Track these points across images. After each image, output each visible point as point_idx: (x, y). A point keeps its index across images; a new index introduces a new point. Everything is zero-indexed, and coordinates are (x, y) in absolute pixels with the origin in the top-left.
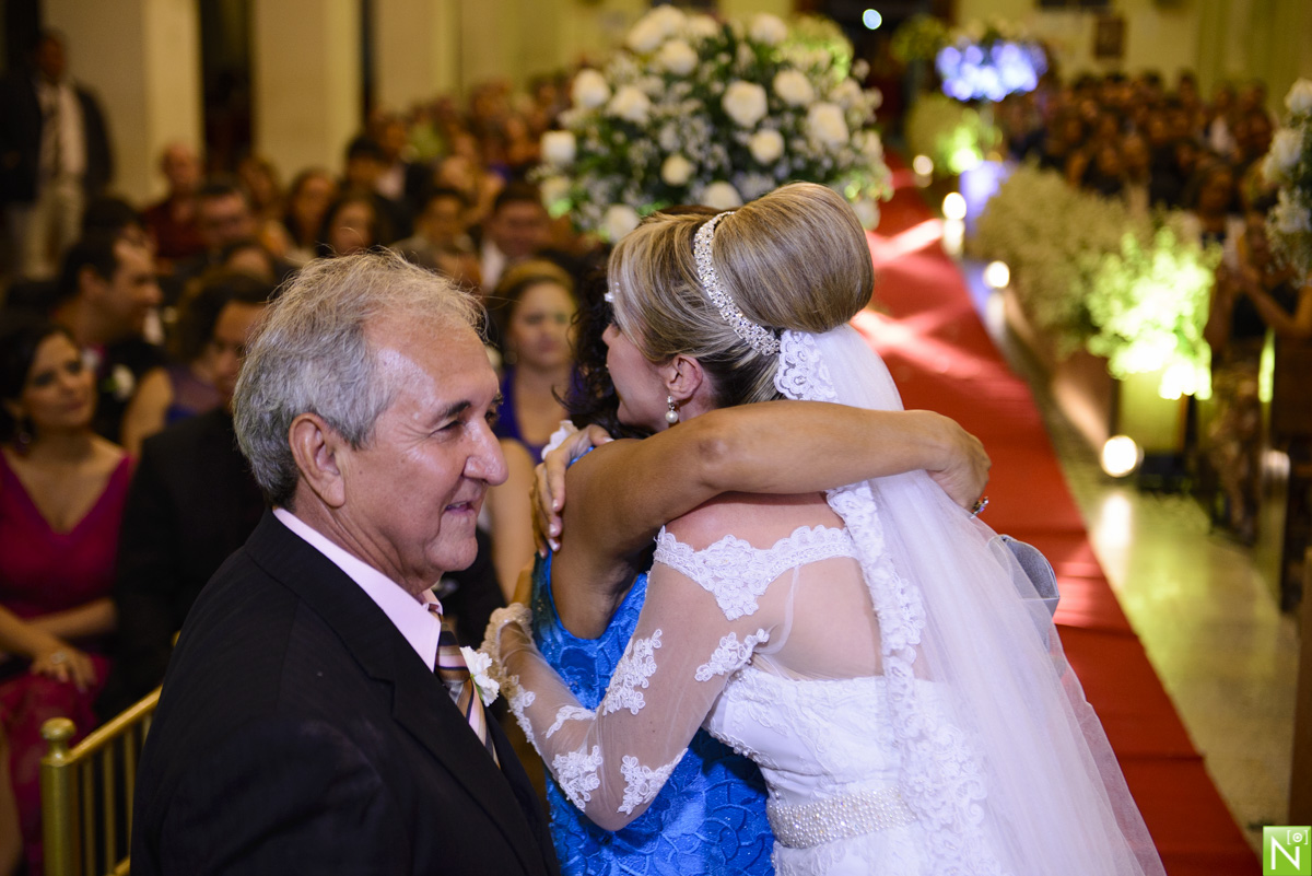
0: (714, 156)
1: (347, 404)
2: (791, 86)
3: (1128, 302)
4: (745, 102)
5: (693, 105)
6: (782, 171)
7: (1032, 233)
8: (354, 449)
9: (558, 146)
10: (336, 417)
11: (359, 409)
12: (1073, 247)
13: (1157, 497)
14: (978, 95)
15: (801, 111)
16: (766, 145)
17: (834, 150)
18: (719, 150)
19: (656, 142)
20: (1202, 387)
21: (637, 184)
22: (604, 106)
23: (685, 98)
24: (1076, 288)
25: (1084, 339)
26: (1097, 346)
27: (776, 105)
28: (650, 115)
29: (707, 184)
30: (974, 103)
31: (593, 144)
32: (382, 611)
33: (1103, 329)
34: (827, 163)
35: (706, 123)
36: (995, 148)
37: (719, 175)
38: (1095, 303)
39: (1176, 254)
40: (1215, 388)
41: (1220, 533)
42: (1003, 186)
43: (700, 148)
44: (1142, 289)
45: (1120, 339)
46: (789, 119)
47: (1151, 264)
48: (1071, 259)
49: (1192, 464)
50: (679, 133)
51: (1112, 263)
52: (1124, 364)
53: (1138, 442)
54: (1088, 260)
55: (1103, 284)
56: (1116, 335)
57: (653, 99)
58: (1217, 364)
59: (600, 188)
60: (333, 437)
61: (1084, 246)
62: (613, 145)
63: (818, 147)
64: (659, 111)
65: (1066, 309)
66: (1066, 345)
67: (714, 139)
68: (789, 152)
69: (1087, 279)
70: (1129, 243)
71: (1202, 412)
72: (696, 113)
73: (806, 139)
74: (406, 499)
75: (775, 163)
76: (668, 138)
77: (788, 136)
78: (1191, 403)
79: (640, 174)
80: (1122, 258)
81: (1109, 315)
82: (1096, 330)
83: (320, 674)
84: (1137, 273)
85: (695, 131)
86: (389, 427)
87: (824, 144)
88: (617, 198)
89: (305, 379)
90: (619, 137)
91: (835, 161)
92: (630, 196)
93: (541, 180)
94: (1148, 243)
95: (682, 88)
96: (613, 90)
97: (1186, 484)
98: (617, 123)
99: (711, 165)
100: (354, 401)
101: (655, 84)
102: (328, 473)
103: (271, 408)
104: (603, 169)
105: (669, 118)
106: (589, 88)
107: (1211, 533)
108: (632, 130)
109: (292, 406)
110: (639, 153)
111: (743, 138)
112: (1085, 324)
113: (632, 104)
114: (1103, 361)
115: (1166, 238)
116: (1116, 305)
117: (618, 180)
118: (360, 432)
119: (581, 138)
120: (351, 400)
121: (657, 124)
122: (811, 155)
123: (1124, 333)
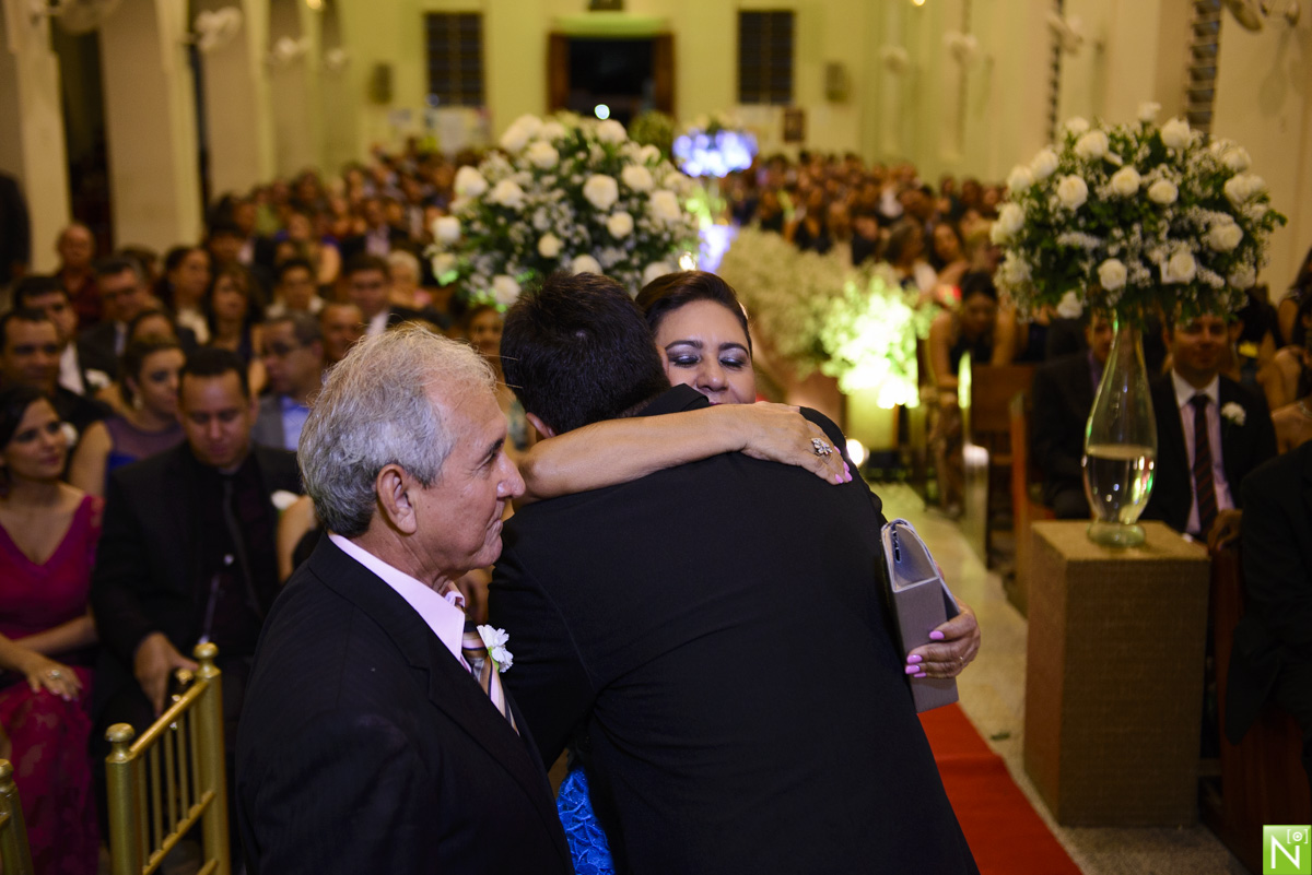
0: (577, 234)
1: (422, 455)
2: (636, 176)
3: (852, 335)
4: (601, 190)
5: (558, 193)
6: (631, 244)
7: (766, 282)
8: (425, 488)
9: (446, 227)
10: (413, 465)
11: (431, 457)
12: (804, 292)
13: (880, 485)
14: (707, 173)
15: (644, 197)
16: (620, 224)
17: (671, 227)
18: (582, 229)
19: (530, 223)
20: (911, 398)
21: (515, 258)
22: (484, 195)
23: (552, 188)
24: (810, 324)
25: (818, 364)
26: (829, 369)
27: (624, 192)
28: (524, 201)
29: (573, 257)
30: (706, 179)
31: (477, 226)
32: (418, 613)
33: (833, 356)
34: (666, 237)
35: (570, 208)
36: (721, 214)
37: (582, 249)
38: (827, 336)
39: (885, 295)
40: (921, 400)
41: (933, 511)
42: (734, 244)
43: (566, 228)
44: (862, 323)
45: (846, 363)
46: (634, 203)
47: (867, 304)
48: (805, 302)
49: (906, 459)
50: (549, 216)
51: (838, 304)
52: (849, 383)
53: (864, 444)
54: (819, 302)
55: (832, 321)
56: (843, 360)
57: (524, 189)
58: (923, 378)
59: (484, 262)
60: (408, 480)
61: (814, 292)
62: (495, 227)
63: (659, 223)
64: (531, 199)
65: (803, 341)
66: (805, 369)
67: (577, 220)
68: (637, 229)
69: (818, 316)
70: (850, 288)
71: (912, 417)
72: (561, 200)
73: (649, 218)
74: (463, 524)
75: (626, 238)
76: (540, 220)
77: (637, 215)
78: (902, 411)
79: (519, 250)
80: (846, 301)
81: (838, 345)
82: (827, 357)
83: (373, 670)
84: (857, 312)
85: (562, 215)
86: (450, 470)
87: (664, 222)
88: (499, 269)
89: (386, 438)
90: (501, 221)
91: (672, 235)
92: (510, 267)
93: (433, 255)
94: (865, 287)
95: (549, 180)
96: (492, 185)
97: (902, 474)
98: (497, 209)
99: (576, 241)
100: (427, 451)
101: (526, 177)
102: (402, 506)
103: (353, 461)
104: (485, 247)
105: (540, 204)
106: (469, 181)
107: (925, 511)
108: (512, 215)
109: (375, 459)
110: (516, 232)
111: (602, 219)
112: (819, 352)
113: (508, 192)
114: (834, 380)
115: (877, 284)
116: (843, 337)
117: (497, 255)
118: (432, 474)
119: (466, 222)
120: (424, 451)
121: (531, 209)
122: (654, 231)
123: (849, 359)
